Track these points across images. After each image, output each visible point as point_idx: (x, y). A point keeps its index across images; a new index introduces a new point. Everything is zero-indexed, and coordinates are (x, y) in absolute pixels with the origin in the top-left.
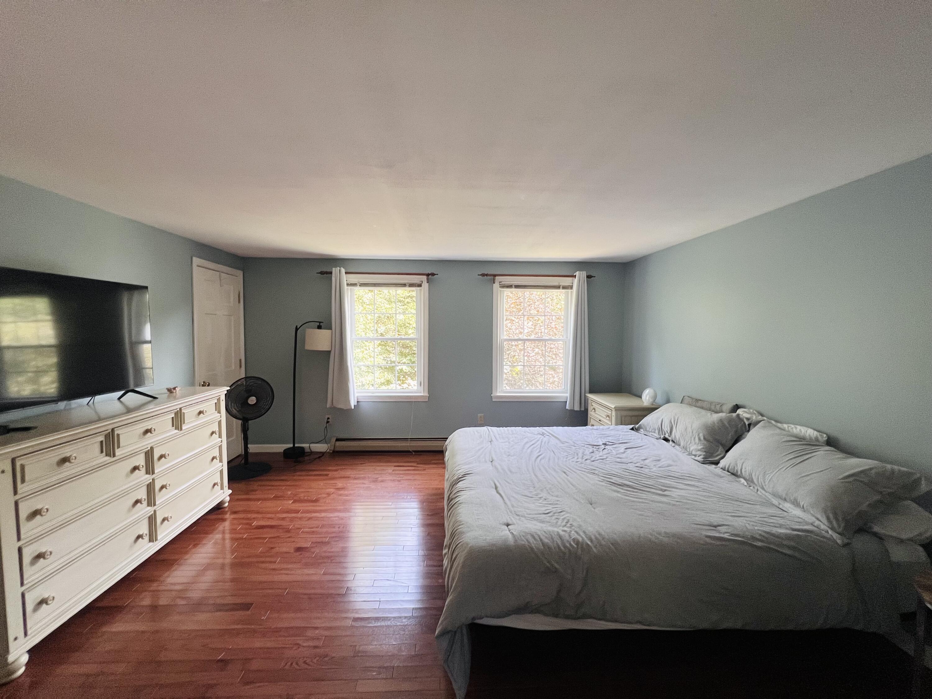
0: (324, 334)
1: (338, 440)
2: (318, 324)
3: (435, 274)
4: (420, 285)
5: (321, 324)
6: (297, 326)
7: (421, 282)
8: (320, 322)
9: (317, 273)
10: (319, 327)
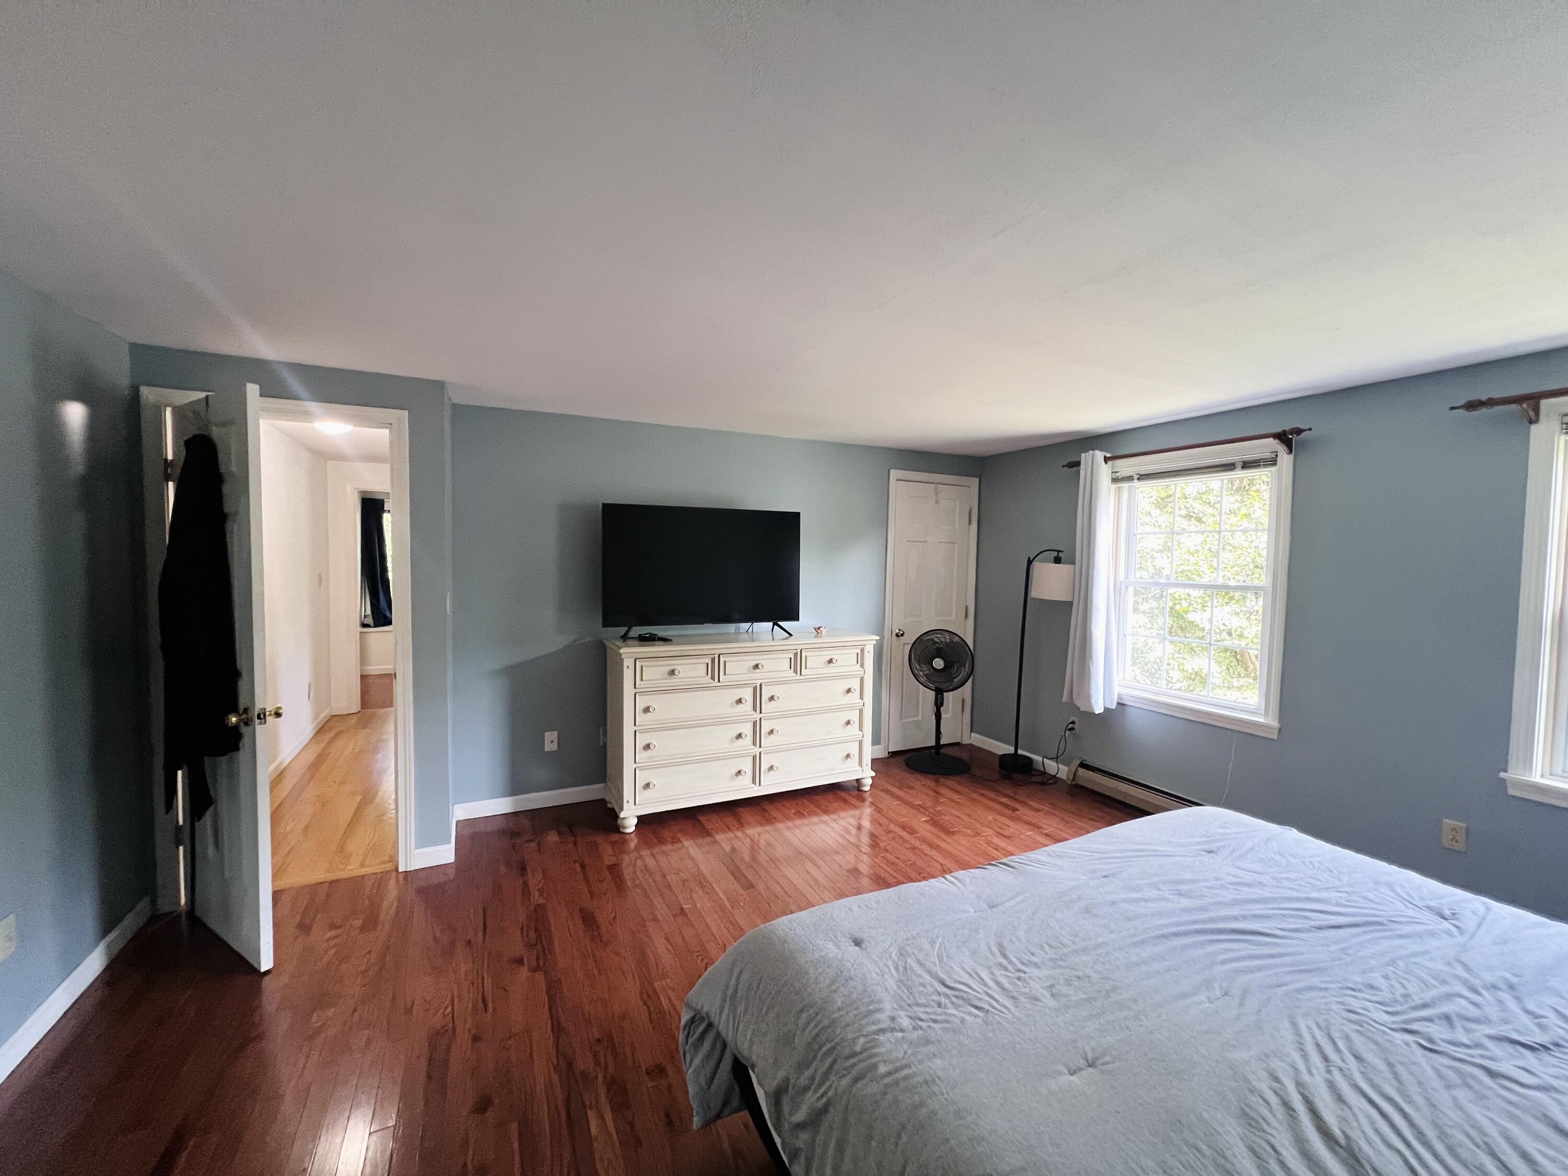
0: (1062, 569)
1: (1083, 765)
2: (1055, 554)
3: (1304, 431)
4: (1273, 462)
5: (1061, 555)
6: (1029, 558)
7: (1273, 455)
8: (1059, 551)
9: (1063, 466)
10: (1057, 560)
